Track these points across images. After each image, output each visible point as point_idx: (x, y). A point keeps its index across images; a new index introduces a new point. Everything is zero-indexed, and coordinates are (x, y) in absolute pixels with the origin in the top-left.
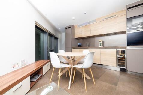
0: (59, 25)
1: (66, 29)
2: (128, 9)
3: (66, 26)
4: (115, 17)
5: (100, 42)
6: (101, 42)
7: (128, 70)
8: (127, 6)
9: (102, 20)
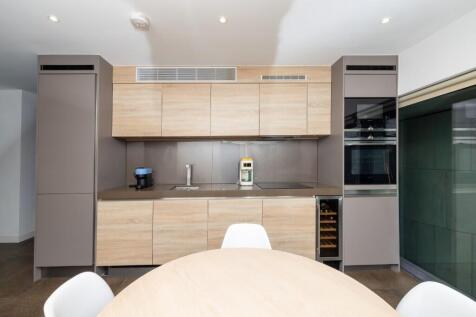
4: (302, 81)
5: (245, 165)
8: (343, 56)
9: (261, 80)
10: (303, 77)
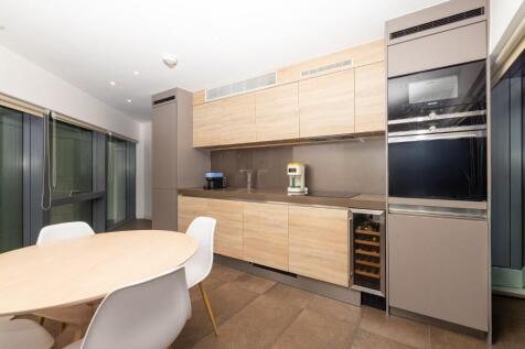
0: (113, 83)
1: (156, 103)
2: (395, 35)
3: (155, 93)
4: (348, 66)
5: (290, 170)
6: (295, 170)
7: (391, 302)
8: (387, 23)
9: (301, 77)
10: (348, 63)
